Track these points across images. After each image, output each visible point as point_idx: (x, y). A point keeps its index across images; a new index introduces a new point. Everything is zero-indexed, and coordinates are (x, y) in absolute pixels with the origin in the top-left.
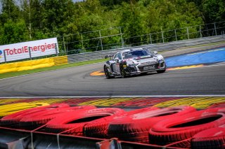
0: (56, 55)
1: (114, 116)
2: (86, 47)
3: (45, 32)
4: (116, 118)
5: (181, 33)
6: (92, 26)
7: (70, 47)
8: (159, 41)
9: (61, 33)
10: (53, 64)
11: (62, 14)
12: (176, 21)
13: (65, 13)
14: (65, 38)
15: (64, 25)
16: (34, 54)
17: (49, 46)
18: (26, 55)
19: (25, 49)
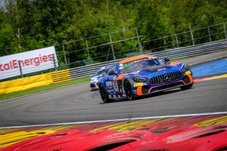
0: (54, 70)
1: (142, 140)
2: (93, 57)
3: (38, 39)
4: (143, 143)
5: (216, 30)
6: (99, 29)
7: (72, 57)
8: (187, 43)
9: (60, 40)
10: (51, 81)
11: (60, 15)
12: (208, 15)
13: (64, 13)
14: (65, 46)
15: (63, 29)
16: (26, 70)
17: (44, 59)
18: (16, 72)
19: (13, 64)
